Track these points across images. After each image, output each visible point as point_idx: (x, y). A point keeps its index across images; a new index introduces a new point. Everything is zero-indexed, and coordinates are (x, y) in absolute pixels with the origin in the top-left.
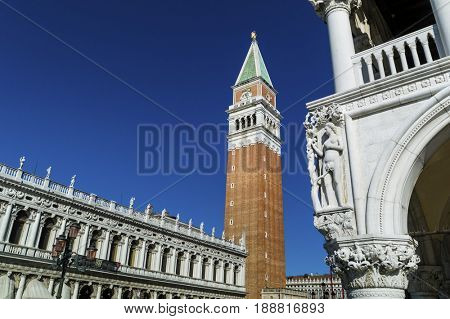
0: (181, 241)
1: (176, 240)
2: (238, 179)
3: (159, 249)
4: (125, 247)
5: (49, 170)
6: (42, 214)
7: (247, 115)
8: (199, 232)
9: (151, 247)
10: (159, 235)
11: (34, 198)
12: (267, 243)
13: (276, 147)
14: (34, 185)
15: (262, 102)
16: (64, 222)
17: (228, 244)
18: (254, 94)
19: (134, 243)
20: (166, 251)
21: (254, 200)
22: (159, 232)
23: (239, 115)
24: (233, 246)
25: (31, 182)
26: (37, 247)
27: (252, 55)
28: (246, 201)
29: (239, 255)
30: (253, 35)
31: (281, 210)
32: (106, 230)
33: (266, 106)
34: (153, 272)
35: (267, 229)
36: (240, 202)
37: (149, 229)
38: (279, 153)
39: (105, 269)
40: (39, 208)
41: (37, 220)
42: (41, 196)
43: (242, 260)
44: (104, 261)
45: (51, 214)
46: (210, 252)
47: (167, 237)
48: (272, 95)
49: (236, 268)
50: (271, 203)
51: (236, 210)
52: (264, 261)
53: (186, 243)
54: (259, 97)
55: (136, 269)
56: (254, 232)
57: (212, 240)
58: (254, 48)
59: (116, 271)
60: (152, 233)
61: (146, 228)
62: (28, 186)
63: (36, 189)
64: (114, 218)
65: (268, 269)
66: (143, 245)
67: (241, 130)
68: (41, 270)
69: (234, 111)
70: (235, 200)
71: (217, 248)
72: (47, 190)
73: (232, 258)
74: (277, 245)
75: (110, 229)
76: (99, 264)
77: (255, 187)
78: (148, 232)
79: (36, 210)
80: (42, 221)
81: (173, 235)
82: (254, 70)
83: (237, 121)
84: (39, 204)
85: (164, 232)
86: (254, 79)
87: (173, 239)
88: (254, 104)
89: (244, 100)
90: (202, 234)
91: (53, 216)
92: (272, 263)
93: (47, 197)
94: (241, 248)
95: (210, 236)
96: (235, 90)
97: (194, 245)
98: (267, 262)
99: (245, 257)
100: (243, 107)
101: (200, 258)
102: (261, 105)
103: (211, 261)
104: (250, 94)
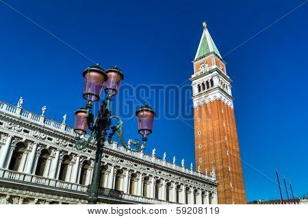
0: (168, 174)
1: (165, 173)
2: (203, 127)
3: (153, 180)
4: (126, 178)
5: (65, 117)
6: (60, 152)
7: (206, 81)
9: (146, 179)
10: (152, 169)
11: (54, 139)
12: (231, 175)
13: (230, 102)
14: (54, 128)
15: (217, 70)
16: (78, 158)
17: (203, 176)
19: (133, 176)
20: (158, 182)
21: (217, 142)
22: (151, 167)
23: (200, 81)
24: (206, 177)
25: (52, 126)
26: (57, 179)
27: (205, 38)
28: (211, 144)
29: (212, 184)
30: (204, 24)
31: (238, 149)
32: (111, 165)
33: (220, 73)
34: (149, 199)
35: (230, 164)
36: (206, 145)
37: (144, 164)
38: (232, 107)
39: (112, 197)
40: (58, 147)
41: (57, 156)
42: (60, 137)
43: (214, 189)
44: (111, 190)
45: (67, 152)
46: (190, 183)
47: (158, 171)
48: (222, 67)
49: (210, 195)
50: (231, 144)
51: (204, 151)
52: (230, 189)
53: (173, 175)
54: (214, 67)
55: (136, 196)
56: (220, 167)
57: (191, 173)
58: (206, 33)
59: (121, 199)
60: (146, 167)
61: (142, 163)
62: (49, 129)
63: (55, 131)
64: (116, 156)
65: (233, 196)
66: (140, 177)
67: (202, 91)
68: (62, 198)
69: (196, 78)
70: (203, 143)
72: (64, 132)
73: (206, 187)
74: (238, 177)
75: (114, 164)
76: (107, 193)
77: (217, 133)
78: (143, 167)
79: (56, 149)
80: (61, 158)
81: (162, 169)
82: (208, 48)
83: (199, 85)
84: (58, 144)
85: (155, 166)
86: (208, 54)
87: (163, 172)
88: (210, 72)
89: (202, 70)
90: (183, 168)
91: (69, 153)
92: (236, 191)
93: (64, 138)
94: (213, 179)
95: (190, 169)
96: (195, 64)
97: (178, 177)
98: (232, 190)
99: (216, 186)
100: (203, 75)
101: (183, 188)
102: (216, 72)
103: (192, 190)
104: (207, 65)
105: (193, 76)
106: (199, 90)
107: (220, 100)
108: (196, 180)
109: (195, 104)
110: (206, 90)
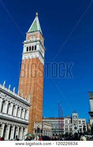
0: (5, 95)
7: (32, 46)
8: (13, 92)
12: (37, 101)
13: (43, 61)
17: (23, 99)
18: (36, 37)
23: (28, 45)
24: (25, 100)
27: (36, 22)
28: (29, 82)
29: (28, 105)
30: (37, 14)
31: (42, 88)
33: (41, 43)
35: (38, 95)
36: (26, 82)
38: (43, 64)
43: (28, 108)
46: (17, 102)
48: (42, 40)
49: (26, 111)
50: (40, 84)
52: (35, 109)
53: (7, 96)
54: (38, 39)
56: (32, 96)
57: (18, 96)
58: (37, 19)
65: (37, 113)
67: (29, 51)
69: (26, 43)
70: (24, 81)
71: (20, 100)
73: (25, 106)
74: (40, 103)
83: (27, 48)
86: (36, 31)
87: (2, 93)
88: (36, 41)
89: (31, 39)
92: (38, 111)
94: (28, 102)
95: (17, 94)
96: (28, 35)
97: (10, 98)
98: (37, 110)
99: (30, 106)
100: (31, 42)
101: (12, 105)
102: (39, 42)
103: (17, 107)
104: (34, 37)
105: (25, 41)
106: (27, 50)
107: (38, 58)
108: (20, 101)
109: (23, 58)
110: (31, 51)
